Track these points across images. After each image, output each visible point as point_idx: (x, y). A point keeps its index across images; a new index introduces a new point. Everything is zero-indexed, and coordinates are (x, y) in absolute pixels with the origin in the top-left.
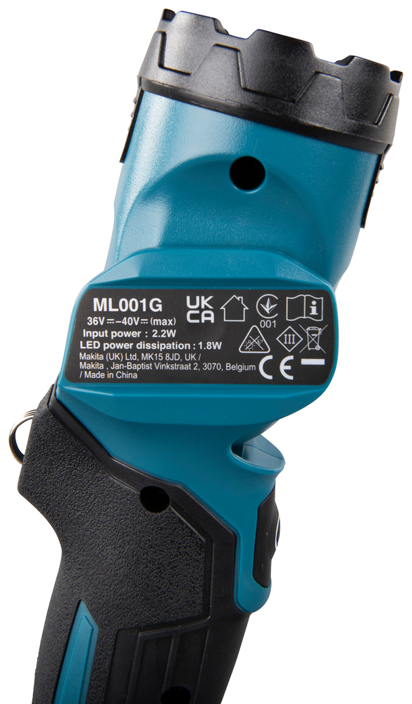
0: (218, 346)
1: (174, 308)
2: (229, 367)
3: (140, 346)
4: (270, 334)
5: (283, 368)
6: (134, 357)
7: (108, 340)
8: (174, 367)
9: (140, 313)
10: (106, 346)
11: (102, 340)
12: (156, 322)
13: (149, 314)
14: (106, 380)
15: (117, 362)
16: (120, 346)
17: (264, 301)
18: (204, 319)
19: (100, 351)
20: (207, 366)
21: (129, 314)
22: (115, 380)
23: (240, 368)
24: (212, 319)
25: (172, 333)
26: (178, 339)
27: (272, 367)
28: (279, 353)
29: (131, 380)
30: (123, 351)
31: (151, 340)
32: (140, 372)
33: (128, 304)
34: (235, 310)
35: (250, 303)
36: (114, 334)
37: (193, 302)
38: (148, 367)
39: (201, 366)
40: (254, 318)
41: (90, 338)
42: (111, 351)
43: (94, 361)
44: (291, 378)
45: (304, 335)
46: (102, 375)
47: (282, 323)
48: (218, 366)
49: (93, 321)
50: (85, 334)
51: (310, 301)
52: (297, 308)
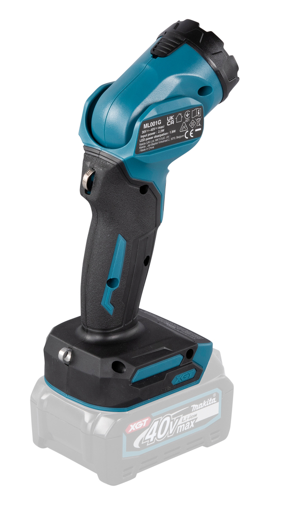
0: (174, 131)
1: (164, 122)
2: (177, 137)
3: (155, 137)
4: (188, 123)
5: (191, 133)
6: (153, 141)
7: (147, 137)
8: (163, 142)
9: (156, 126)
10: (147, 139)
11: (145, 138)
12: (159, 128)
13: (158, 126)
14: (146, 151)
15: (149, 144)
16: (150, 138)
17: (186, 114)
18: (171, 123)
19: (145, 142)
20: (172, 139)
21: (153, 127)
22: (148, 150)
23: (180, 137)
24: (173, 123)
25: (163, 130)
26: (165, 132)
27: (188, 135)
28: (190, 129)
29: (153, 149)
30: (151, 140)
31: (158, 134)
32: (155, 146)
33: (153, 124)
34: (179, 119)
35: (183, 115)
36: (149, 135)
37: (169, 119)
38: (157, 143)
39: (170, 139)
40: (184, 120)
41: (142, 138)
42: (147, 141)
43: (143, 146)
44: (192, 137)
45: (196, 121)
46: (145, 150)
47: (191, 119)
48: (174, 138)
49: (143, 132)
50: (141, 137)
51: (198, 110)
52: (195, 113)
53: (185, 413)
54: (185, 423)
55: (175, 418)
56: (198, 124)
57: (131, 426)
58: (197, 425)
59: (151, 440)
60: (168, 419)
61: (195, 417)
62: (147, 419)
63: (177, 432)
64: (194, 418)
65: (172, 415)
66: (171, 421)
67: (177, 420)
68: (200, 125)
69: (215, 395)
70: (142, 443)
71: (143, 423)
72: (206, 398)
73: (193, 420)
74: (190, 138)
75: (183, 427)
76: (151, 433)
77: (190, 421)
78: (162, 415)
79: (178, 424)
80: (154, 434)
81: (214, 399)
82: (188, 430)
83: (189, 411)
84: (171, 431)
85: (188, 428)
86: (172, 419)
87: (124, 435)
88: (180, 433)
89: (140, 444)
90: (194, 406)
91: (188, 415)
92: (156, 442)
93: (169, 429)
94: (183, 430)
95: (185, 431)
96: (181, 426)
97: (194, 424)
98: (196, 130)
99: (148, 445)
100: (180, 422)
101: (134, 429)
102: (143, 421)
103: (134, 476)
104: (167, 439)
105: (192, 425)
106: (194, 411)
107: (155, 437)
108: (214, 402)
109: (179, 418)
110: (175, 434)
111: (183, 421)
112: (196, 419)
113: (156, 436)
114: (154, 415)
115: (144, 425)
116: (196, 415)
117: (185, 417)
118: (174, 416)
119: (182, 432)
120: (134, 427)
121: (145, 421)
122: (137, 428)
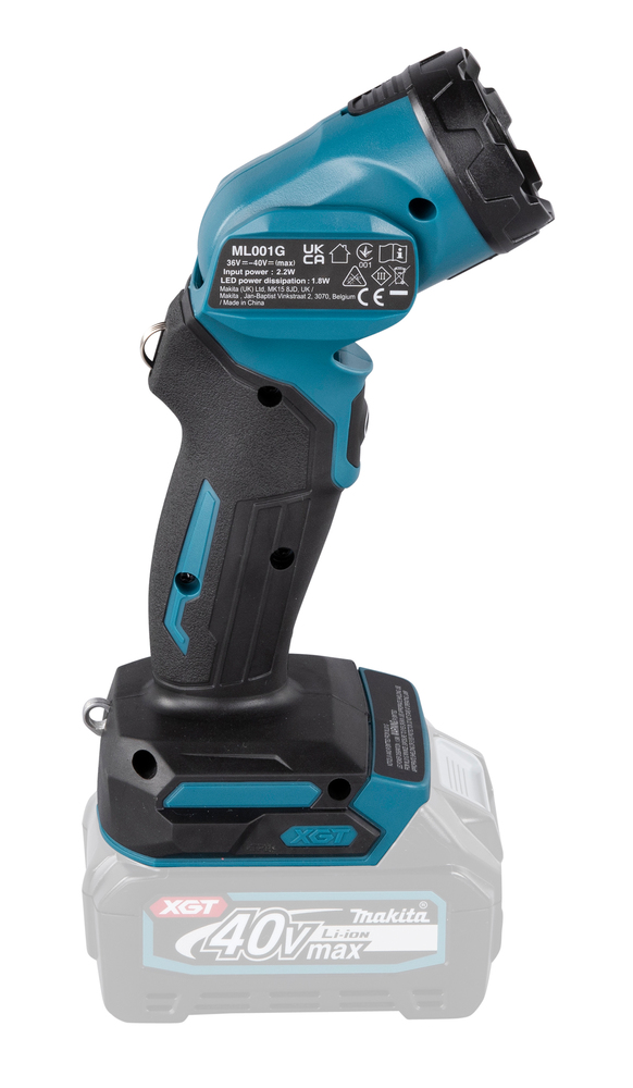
0: (327, 281)
1: (294, 252)
2: (335, 296)
3: (267, 281)
4: (367, 272)
5: (376, 297)
6: (262, 289)
7: (243, 277)
8: (293, 297)
9: (268, 257)
10: (241, 281)
11: (238, 277)
12: (280, 263)
13: (275, 258)
14: (240, 306)
15: (249, 293)
16: (251, 281)
17: (362, 248)
18: (316, 261)
19: (236, 285)
20: (318, 296)
21: (259, 257)
22: (247, 306)
23: (344, 298)
24: (323, 261)
25: (292, 272)
26: (296, 276)
27: (368, 297)
28: (373, 286)
29: (259, 307)
30: (254, 285)
31: (276, 277)
32: (267, 301)
33: (259, 250)
34: (340, 254)
35: (352, 249)
36: (247, 272)
37: (308, 249)
38: (274, 297)
39: (313, 296)
40: (354, 260)
41: (228, 276)
42: (243, 284)
43: (231, 293)
44: (382, 305)
45: (392, 273)
46: (237, 303)
47: (376, 265)
48: (326, 296)
49: (231, 263)
50: (225, 272)
51: (397, 248)
52: (387, 253)
53: (331, 919)
54: (330, 941)
55: (301, 924)
56: (399, 280)
57: (168, 902)
58: (368, 957)
59: (230, 951)
60: (279, 920)
61: (363, 939)
62: (216, 902)
63: (309, 957)
64: (358, 939)
65: (290, 913)
66: (287, 924)
67: (307, 930)
68: (403, 282)
69: (423, 905)
70: (202, 950)
71: (204, 906)
72: (399, 906)
73: (356, 943)
74: (372, 305)
75: (324, 950)
76: (229, 936)
77: (348, 944)
78: (263, 905)
79: (311, 939)
80: (237, 941)
81: (424, 914)
82: (339, 962)
83: (346, 919)
84: (289, 949)
85: (342, 957)
86: (291, 922)
87: (145, 915)
88: (313, 961)
89: (195, 949)
90: (359, 911)
91: (343, 929)
92: (243, 961)
93: (282, 941)
94: (326, 957)
95: (330, 961)
96: (320, 947)
97: (360, 952)
98: (392, 293)
99: (217, 959)
100: (317, 936)
101: (176, 912)
102: (203, 902)
103: (179, 1018)
104: (274, 961)
105: (355, 953)
106: (358, 923)
107: (238, 948)
108: (423, 920)
109: (314, 927)
110: (302, 960)
111: (324, 936)
112: (366, 944)
113: (245, 946)
114: (235, 896)
115: (207, 911)
116: (367, 935)
117: (332, 930)
118: (296, 917)
119: (322, 961)
120: (173, 907)
121: (210, 903)
122: (184, 912)
